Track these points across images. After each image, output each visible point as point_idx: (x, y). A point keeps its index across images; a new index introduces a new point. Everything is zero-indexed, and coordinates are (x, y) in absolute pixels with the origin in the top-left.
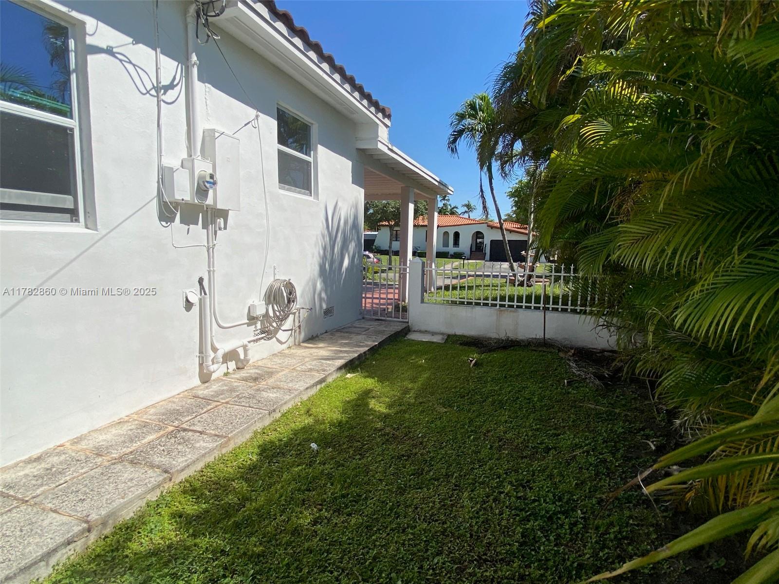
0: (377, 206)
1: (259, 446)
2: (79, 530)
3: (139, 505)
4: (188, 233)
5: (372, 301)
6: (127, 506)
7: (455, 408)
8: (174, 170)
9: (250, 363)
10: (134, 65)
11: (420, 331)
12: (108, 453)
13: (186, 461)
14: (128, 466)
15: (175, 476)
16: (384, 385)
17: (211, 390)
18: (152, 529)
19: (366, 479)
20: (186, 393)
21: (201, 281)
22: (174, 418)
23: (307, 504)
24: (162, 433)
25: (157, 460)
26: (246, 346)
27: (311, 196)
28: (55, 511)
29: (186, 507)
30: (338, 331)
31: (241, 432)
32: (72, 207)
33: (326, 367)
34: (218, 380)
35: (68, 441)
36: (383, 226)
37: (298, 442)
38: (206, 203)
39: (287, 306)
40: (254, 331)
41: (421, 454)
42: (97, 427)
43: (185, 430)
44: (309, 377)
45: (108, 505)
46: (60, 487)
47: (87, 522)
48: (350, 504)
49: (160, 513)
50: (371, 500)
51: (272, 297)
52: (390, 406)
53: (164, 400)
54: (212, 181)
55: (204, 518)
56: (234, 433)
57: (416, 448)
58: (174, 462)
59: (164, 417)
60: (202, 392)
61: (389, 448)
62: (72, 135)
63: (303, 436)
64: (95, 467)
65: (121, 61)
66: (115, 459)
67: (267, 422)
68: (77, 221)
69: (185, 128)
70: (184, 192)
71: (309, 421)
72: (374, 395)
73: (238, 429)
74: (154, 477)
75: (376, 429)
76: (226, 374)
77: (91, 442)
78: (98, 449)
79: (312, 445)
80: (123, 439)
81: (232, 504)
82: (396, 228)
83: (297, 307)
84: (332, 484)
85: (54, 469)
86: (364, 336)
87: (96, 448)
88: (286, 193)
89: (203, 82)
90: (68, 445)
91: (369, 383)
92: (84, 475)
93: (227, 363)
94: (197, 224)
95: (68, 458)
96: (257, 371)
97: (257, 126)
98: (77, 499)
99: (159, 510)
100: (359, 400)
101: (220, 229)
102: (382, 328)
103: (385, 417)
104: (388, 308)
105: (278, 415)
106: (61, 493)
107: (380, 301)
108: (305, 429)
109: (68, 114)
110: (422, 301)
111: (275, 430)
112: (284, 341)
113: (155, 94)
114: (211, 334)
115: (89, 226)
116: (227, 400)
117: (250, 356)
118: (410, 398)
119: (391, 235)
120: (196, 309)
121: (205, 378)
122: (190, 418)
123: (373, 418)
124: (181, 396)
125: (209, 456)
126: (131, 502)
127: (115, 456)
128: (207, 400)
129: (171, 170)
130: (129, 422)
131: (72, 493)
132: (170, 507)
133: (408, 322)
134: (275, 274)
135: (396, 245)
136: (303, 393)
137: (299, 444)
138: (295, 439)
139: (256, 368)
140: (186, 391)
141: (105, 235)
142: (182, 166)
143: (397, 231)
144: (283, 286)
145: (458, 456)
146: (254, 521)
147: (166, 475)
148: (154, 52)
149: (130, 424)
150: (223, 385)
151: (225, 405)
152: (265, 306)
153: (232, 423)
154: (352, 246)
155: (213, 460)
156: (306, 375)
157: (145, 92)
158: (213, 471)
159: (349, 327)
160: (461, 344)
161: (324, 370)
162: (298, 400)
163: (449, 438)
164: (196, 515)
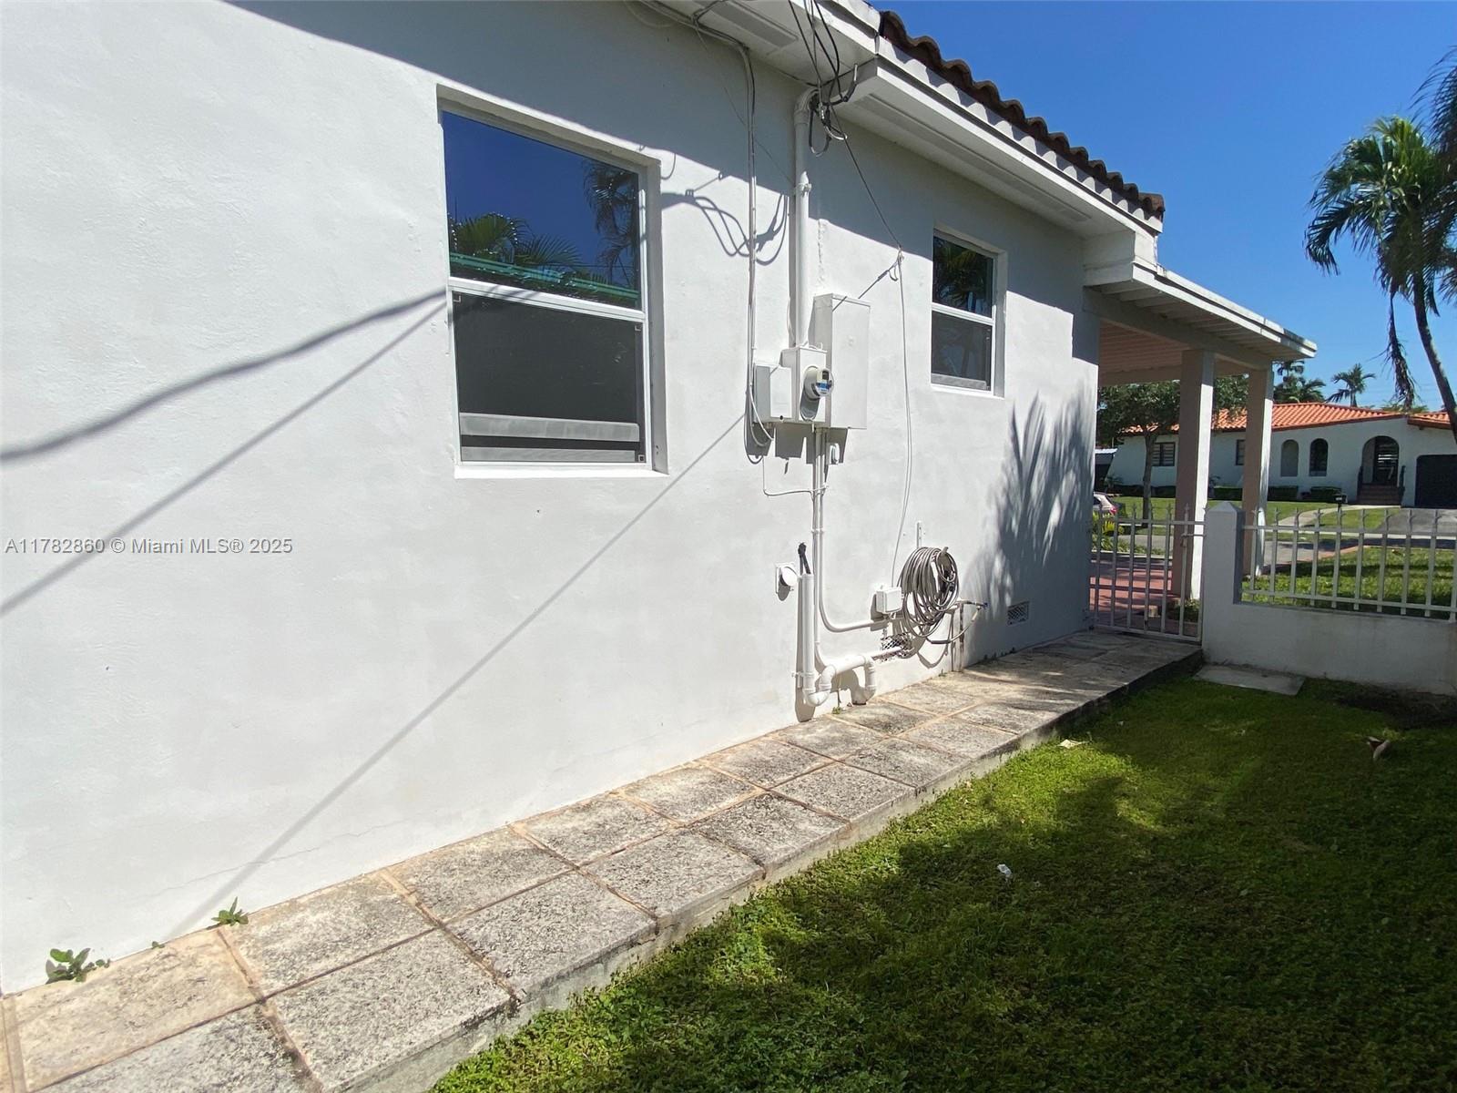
0: (1116, 396)
1: (902, 851)
2: (645, 928)
3: (719, 909)
4: (786, 471)
5: (1114, 593)
6: (704, 905)
7: (1334, 847)
8: (771, 370)
9: (875, 695)
10: (720, 212)
11: (1230, 665)
12: (674, 814)
13: (786, 850)
14: (703, 841)
15: (770, 871)
16: (1147, 773)
17: (815, 735)
18: (741, 953)
19: (1120, 958)
20: (777, 734)
21: (802, 549)
22: (761, 775)
23: (999, 977)
24: (746, 796)
25: (743, 839)
26: (870, 665)
27: (989, 389)
28: (613, 891)
29: (789, 929)
30: (1036, 650)
31: (870, 817)
32: (637, 439)
33: (1019, 720)
34: (824, 719)
35: (622, 787)
36: (1130, 434)
37: (972, 856)
38: (815, 420)
39: (940, 597)
40: (882, 639)
41: (1249, 934)
42: (658, 771)
43: (780, 797)
44: (983, 736)
45: (680, 898)
46: (617, 855)
47: (655, 917)
48: (1087, 999)
49: (750, 929)
50: (1133, 1002)
51: (914, 579)
52: (1166, 820)
53: (746, 743)
54: (825, 382)
55: (819, 955)
56: (859, 816)
57: (1234, 919)
58: (768, 849)
59: (747, 770)
60: (801, 737)
61: (1168, 907)
62: (640, 333)
63: (981, 846)
64: (658, 833)
65: (703, 208)
66: (685, 826)
67: (913, 807)
68: (643, 460)
69: (787, 298)
70: (783, 406)
71: (990, 819)
72: (1126, 791)
73: (864, 811)
74: (741, 868)
75: (1135, 861)
76: (837, 711)
77: (651, 793)
78: (661, 806)
79: (1000, 867)
80: (692, 796)
81: (861, 943)
82: (1160, 439)
83: (959, 599)
84: (1047, 952)
85: (608, 827)
86: (1097, 667)
87: (657, 804)
88: (945, 390)
89: (817, 218)
90: (622, 792)
91: (1113, 764)
92: (646, 844)
93: (838, 691)
94: (800, 457)
95: (623, 813)
96: (888, 712)
97: (898, 277)
98: (640, 879)
99: (750, 924)
100: (1093, 795)
101: (833, 462)
102: (1136, 651)
103: (1155, 841)
104: (1149, 611)
105: (932, 799)
106: (618, 865)
107: (1130, 595)
108: (983, 834)
109: (634, 303)
110: (1237, 598)
111: (928, 825)
112: (932, 662)
113: (748, 252)
114: (816, 639)
115: (657, 467)
116: (842, 756)
117: (875, 684)
118: (1214, 807)
119: (1149, 453)
120: (793, 596)
121: (805, 714)
122: (786, 778)
123: (1127, 838)
124: (770, 738)
125: (822, 849)
126: (710, 900)
127: (683, 820)
128: (810, 751)
129: (767, 371)
130: (698, 770)
131: (631, 868)
132: (764, 923)
133: (1199, 644)
134: (919, 538)
135: (1162, 475)
136: (976, 764)
137: (974, 861)
138: (965, 850)
139: (885, 707)
140: (777, 731)
141: (677, 480)
142: (781, 363)
143: (1161, 444)
144: (935, 561)
145: (1347, 956)
146: (902, 982)
147: (758, 868)
148: (748, 184)
149: (700, 774)
150: (833, 730)
151: (839, 764)
152: (900, 596)
153: (853, 799)
154: (1068, 482)
155: (826, 858)
156: (978, 730)
157: (732, 250)
158: (826, 876)
159: (1063, 645)
160: (1341, 702)
161: (1015, 727)
162: (966, 776)
163: (1322, 912)
164: (804, 946)
